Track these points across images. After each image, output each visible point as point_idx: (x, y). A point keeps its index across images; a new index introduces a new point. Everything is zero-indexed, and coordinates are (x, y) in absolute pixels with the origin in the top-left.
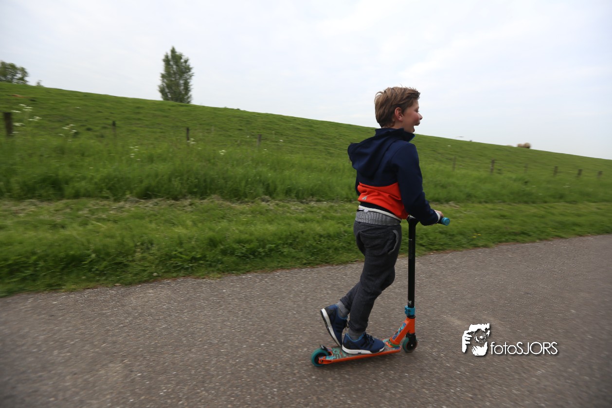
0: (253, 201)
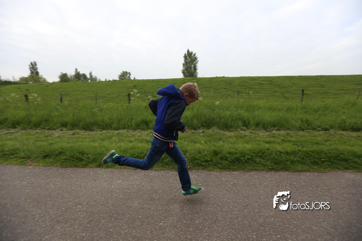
0: (236, 130)
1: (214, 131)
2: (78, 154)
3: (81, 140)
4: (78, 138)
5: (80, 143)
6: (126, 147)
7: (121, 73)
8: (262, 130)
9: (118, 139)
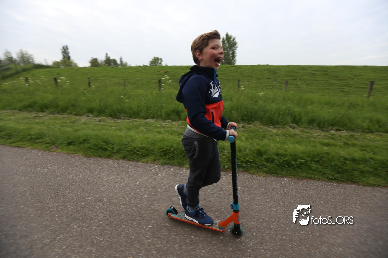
0: (283, 127)
1: (256, 126)
2: (102, 143)
3: (107, 127)
4: (104, 125)
5: (104, 132)
6: (155, 138)
7: (153, 60)
8: (316, 129)
9: (146, 129)
